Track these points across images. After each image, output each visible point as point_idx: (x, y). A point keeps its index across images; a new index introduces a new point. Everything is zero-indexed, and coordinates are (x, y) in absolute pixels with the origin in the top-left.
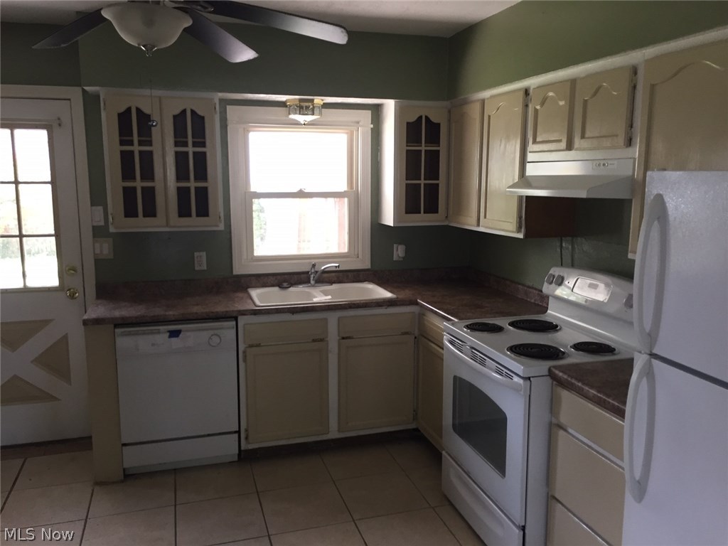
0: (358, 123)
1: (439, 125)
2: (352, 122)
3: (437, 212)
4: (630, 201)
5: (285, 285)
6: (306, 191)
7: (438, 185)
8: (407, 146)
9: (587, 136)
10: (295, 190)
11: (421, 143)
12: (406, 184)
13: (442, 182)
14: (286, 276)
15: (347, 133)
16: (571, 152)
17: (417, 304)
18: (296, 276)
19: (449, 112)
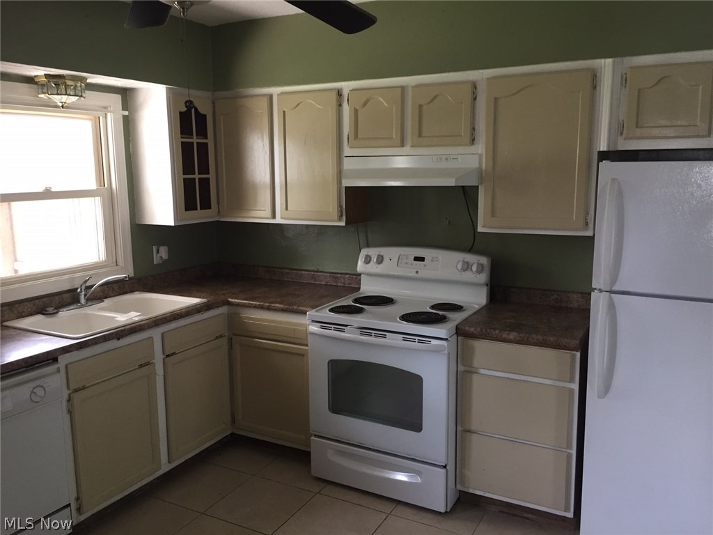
0: (106, 108)
1: (205, 116)
2: (99, 107)
3: (210, 208)
4: (477, 188)
5: (50, 310)
6: (53, 190)
7: (209, 179)
8: (182, 138)
9: (424, 135)
10: (40, 189)
11: (192, 134)
12: (184, 179)
13: (212, 176)
14: (45, 299)
15: (91, 119)
16: (403, 148)
17: (229, 303)
18: (57, 298)
19: (213, 103)
